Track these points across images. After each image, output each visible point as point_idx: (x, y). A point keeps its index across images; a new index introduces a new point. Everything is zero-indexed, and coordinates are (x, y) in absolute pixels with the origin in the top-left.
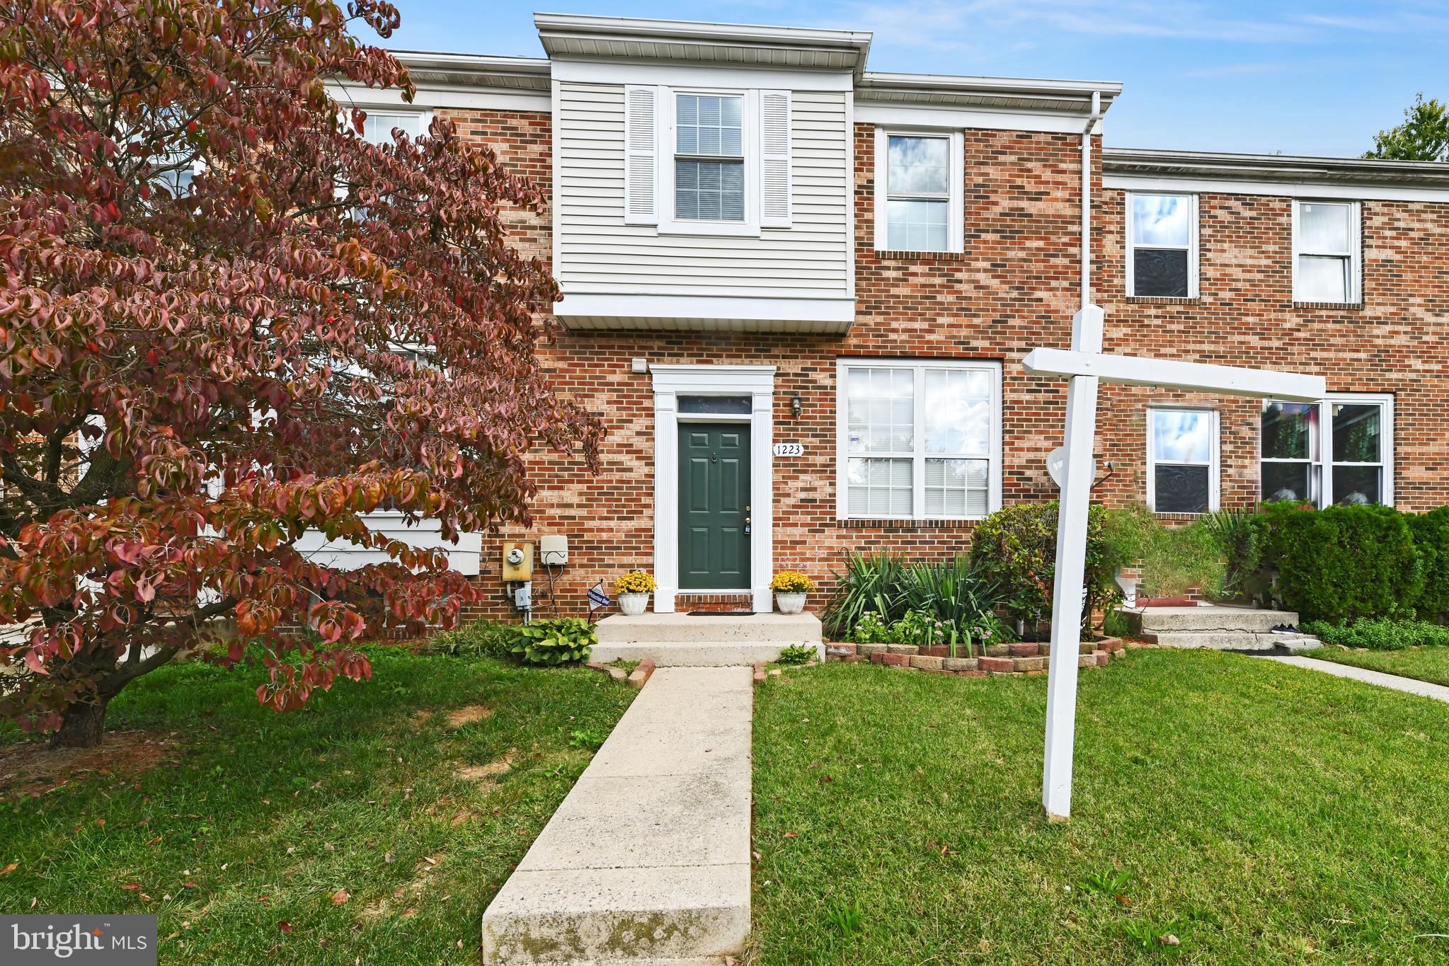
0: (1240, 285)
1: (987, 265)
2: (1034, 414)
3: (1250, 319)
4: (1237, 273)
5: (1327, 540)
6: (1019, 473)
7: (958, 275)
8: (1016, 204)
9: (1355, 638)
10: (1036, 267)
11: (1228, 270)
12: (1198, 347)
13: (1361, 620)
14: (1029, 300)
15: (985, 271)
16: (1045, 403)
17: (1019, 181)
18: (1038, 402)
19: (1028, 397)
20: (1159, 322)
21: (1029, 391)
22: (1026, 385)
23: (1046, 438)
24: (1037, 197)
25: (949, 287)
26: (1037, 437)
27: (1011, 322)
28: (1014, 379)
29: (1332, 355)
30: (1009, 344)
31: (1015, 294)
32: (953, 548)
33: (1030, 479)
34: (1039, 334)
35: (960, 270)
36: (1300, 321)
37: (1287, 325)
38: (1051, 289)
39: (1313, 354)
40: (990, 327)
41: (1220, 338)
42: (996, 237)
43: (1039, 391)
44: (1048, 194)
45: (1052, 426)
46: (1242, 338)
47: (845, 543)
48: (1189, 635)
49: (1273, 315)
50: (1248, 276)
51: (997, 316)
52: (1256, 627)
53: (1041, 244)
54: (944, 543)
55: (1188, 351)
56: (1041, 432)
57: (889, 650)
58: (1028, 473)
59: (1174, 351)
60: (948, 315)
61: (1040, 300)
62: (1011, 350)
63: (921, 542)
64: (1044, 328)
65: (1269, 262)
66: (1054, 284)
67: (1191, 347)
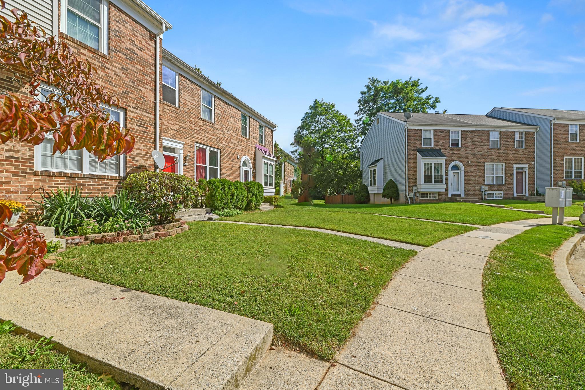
0: (189, 108)
1: (120, 67)
2: (139, 135)
3: (192, 119)
4: (189, 104)
5: (218, 188)
6: (133, 158)
7: (106, 65)
8: (132, 47)
9: (225, 214)
10: (140, 77)
11: (187, 102)
12: (179, 123)
13: (225, 209)
14: (137, 89)
15: (119, 69)
16: (143, 131)
17: (133, 38)
18: (141, 131)
19: (136, 128)
20: (168, 111)
21: (137, 125)
22: (136, 122)
23: (143, 146)
24: (140, 49)
25: (103, 68)
26: (140, 144)
27: (130, 95)
28: (131, 119)
29: (209, 136)
30: (129, 104)
31: (131, 84)
32: (105, 188)
33: (137, 161)
34: (141, 104)
35: (108, 64)
36: (203, 124)
37: (200, 124)
38: (145, 88)
39: (206, 134)
40: (121, 94)
41: (184, 123)
42: (124, 57)
43: (141, 126)
44: (144, 50)
45: (146, 141)
46: (190, 124)
47: (40, 184)
48: (187, 218)
49: (197, 120)
50: (191, 106)
51: (124, 90)
52: (202, 214)
53: (142, 68)
54: (100, 185)
55: (176, 124)
56: (142, 143)
57: (103, 236)
58: (137, 158)
59: (172, 123)
60: (102, 81)
61: (141, 90)
62: (130, 106)
63: (88, 185)
64: (143, 102)
65: (196, 103)
66: (146, 86)
67: (177, 123)
